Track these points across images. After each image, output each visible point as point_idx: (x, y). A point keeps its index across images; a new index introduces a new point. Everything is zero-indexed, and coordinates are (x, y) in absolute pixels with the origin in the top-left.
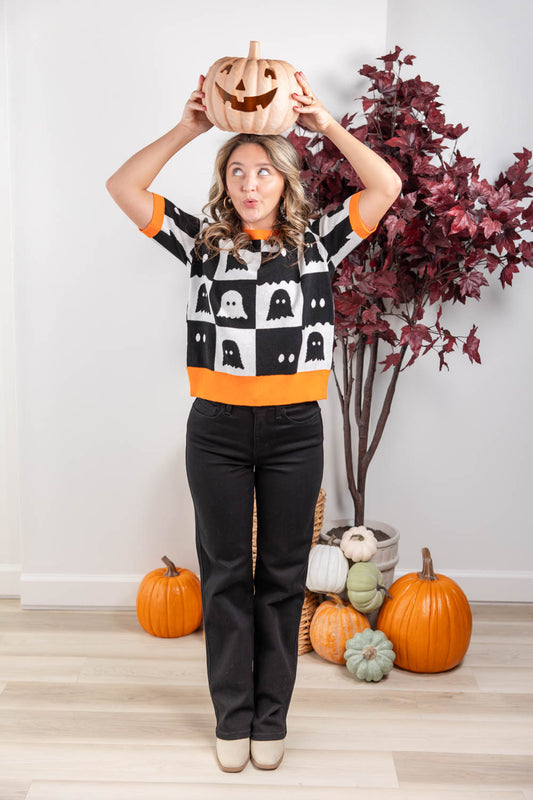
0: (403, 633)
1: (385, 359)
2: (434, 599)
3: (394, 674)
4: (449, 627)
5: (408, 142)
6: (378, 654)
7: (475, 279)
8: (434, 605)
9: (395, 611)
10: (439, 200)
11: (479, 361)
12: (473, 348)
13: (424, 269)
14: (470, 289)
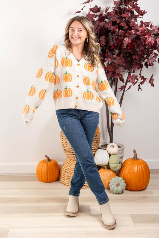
0: (128, 177)
1: (121, 87)
2: (138, 166)
3: (125, 191)
4: (143, 175)
5: (128, 16)
6: (121, 184)
7: (152, 59)
8: (139, 168)
9: (125, 170)
10: (141, 33)
11: (153, 86)
12: (152, 82)
13: (134, 57)
14: (150, 63)
